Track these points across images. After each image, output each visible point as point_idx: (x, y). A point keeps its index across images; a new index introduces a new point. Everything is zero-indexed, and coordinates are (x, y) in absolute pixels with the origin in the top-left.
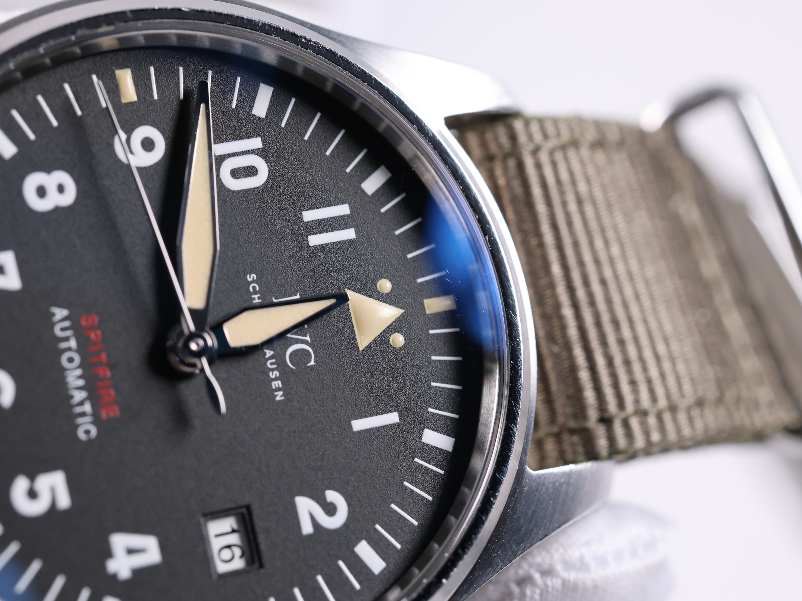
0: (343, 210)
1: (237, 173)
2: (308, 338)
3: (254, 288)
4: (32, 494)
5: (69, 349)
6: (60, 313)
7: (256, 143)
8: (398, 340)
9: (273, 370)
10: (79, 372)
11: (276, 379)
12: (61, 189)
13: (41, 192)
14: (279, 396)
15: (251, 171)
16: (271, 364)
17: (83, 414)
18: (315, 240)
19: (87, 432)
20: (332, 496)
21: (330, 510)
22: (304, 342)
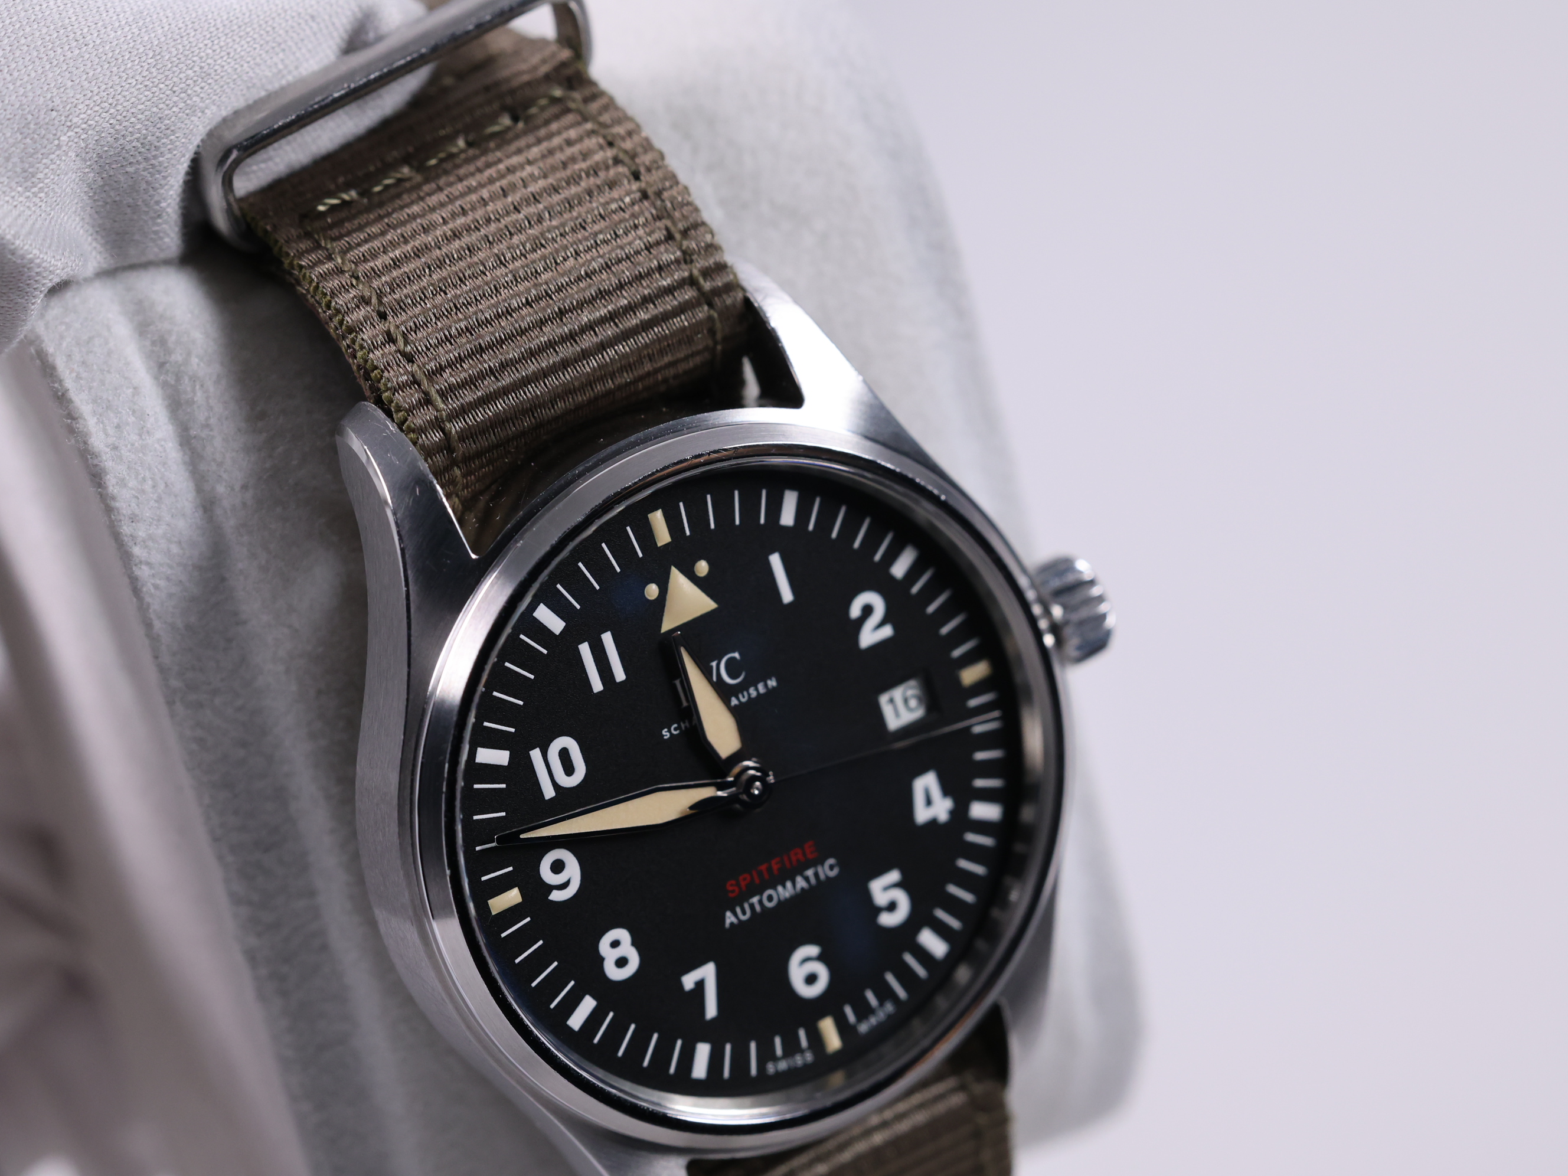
0: (585, 649)
1: (569, 770)
2: (714, 664)
3: (675, 729)
4: (892, 907)
5: (760, 902)
6: (730, 918)
7: (536, 754)
8: (702, 567)
9: (749, 694)
10: (780, 888)
11: (757, 689)
12: (615, 944)
13: (621, 962)
14: (772, 683)
15: (564, 754)
16: (744, 697)
17: (816, 875)
18: (620, 675)
19: (831, 867)
20: (855, 611)
21: (868, 610)
22: (718, 666)
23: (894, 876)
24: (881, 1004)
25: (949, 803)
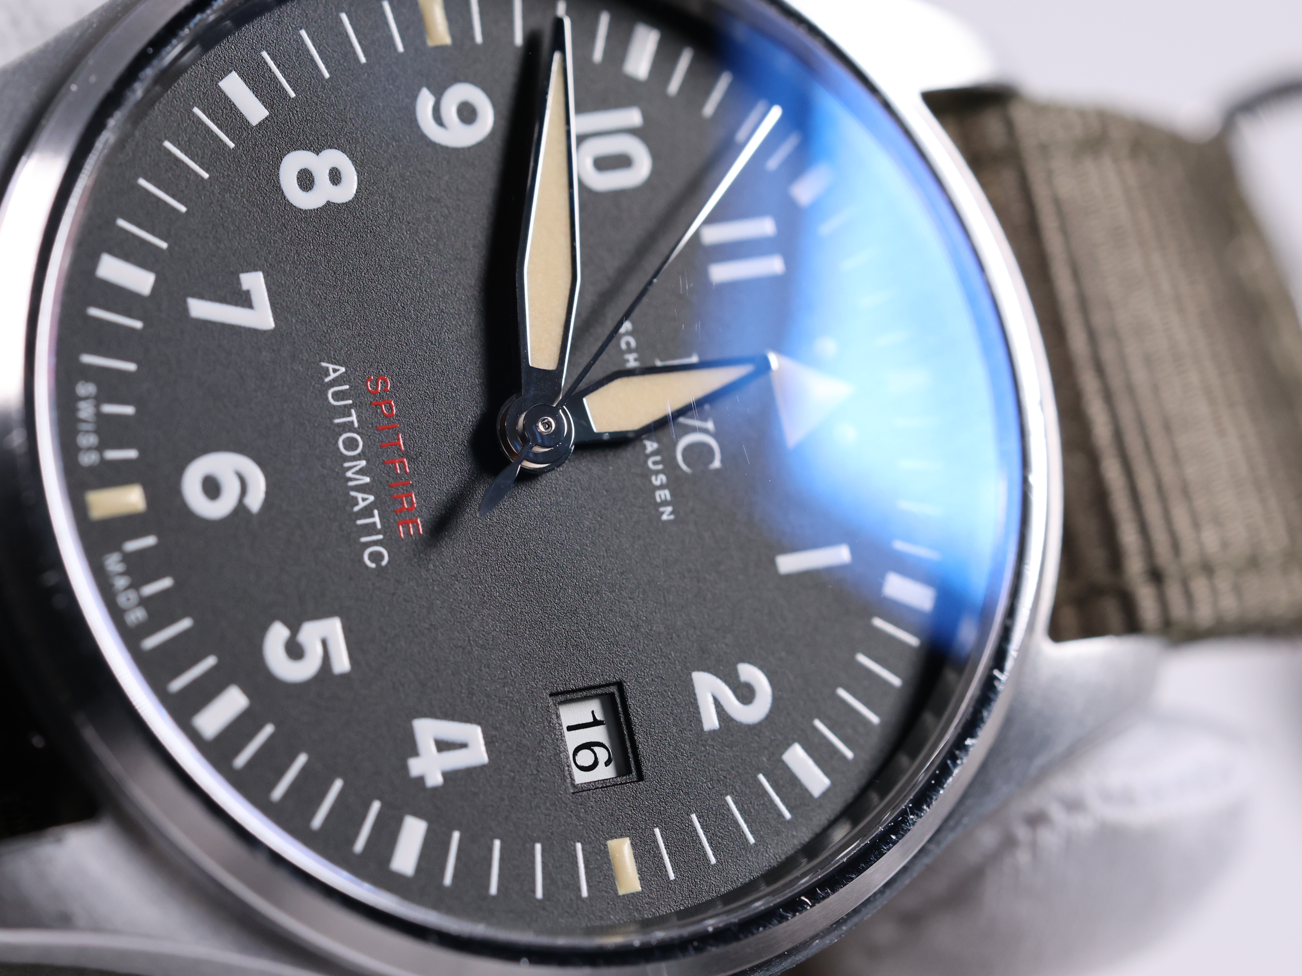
0: (765, 227)
1: (603, 164)
2: (710, 425)
3: (628, 344)
4: (295, 651)
5: (349, 427)
6: (335, 371)
7: (633, 117)
9: (657, 473)
10: (363, 463)
11: (662, 487)
12: (335, 177)
13: (306, 180)
14: (667, 514)
15: (622, 162)
16: (655, 463)
17: (370, 529)
18: (718, 273)
19: (376, 557)
20: (749, 673)
21: (746, 693)
22: (705, 431)
23: (342, 663)
24: (144, 602)
25: (435, 779)
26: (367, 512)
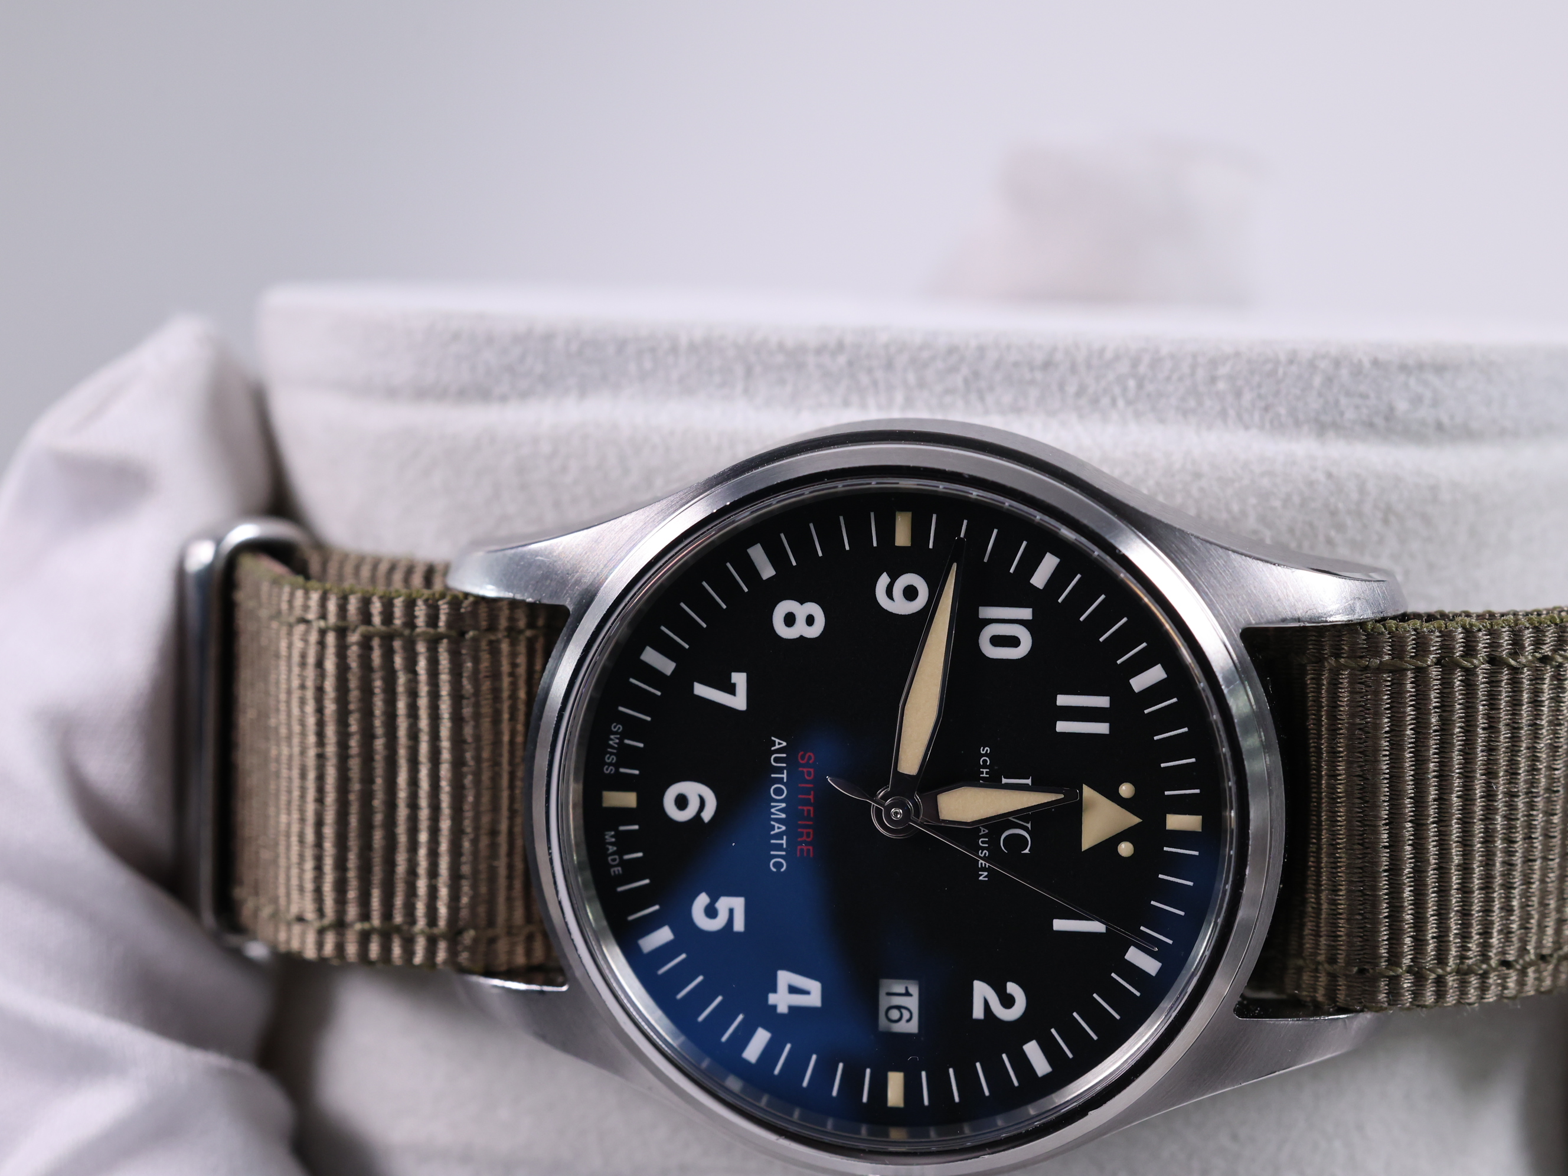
0: (1102, 702)
1: (998, 641)
2: (1029, 825)
3: (985, 761)
4: (711, 912)
5: (780, 781)
6: (779, 743)
7: (1026, 614)
8: (1125, 849)
9: (983, 849)
10: (784, 805)
11: (984, 858)
12: (810, 620)
13: (790, 620)
14: (983, 876)
15: (1014, 642)
16: (983, 842)
17: (779, 847)
18: (1062, 726)
19: (778, 865)
20: (1012, 988)
21: (1008, 1001)
22: (1025, 829)
23: (739, 926)
24: (623, 863)
25: (782, 1009)
26: (779, 836)
